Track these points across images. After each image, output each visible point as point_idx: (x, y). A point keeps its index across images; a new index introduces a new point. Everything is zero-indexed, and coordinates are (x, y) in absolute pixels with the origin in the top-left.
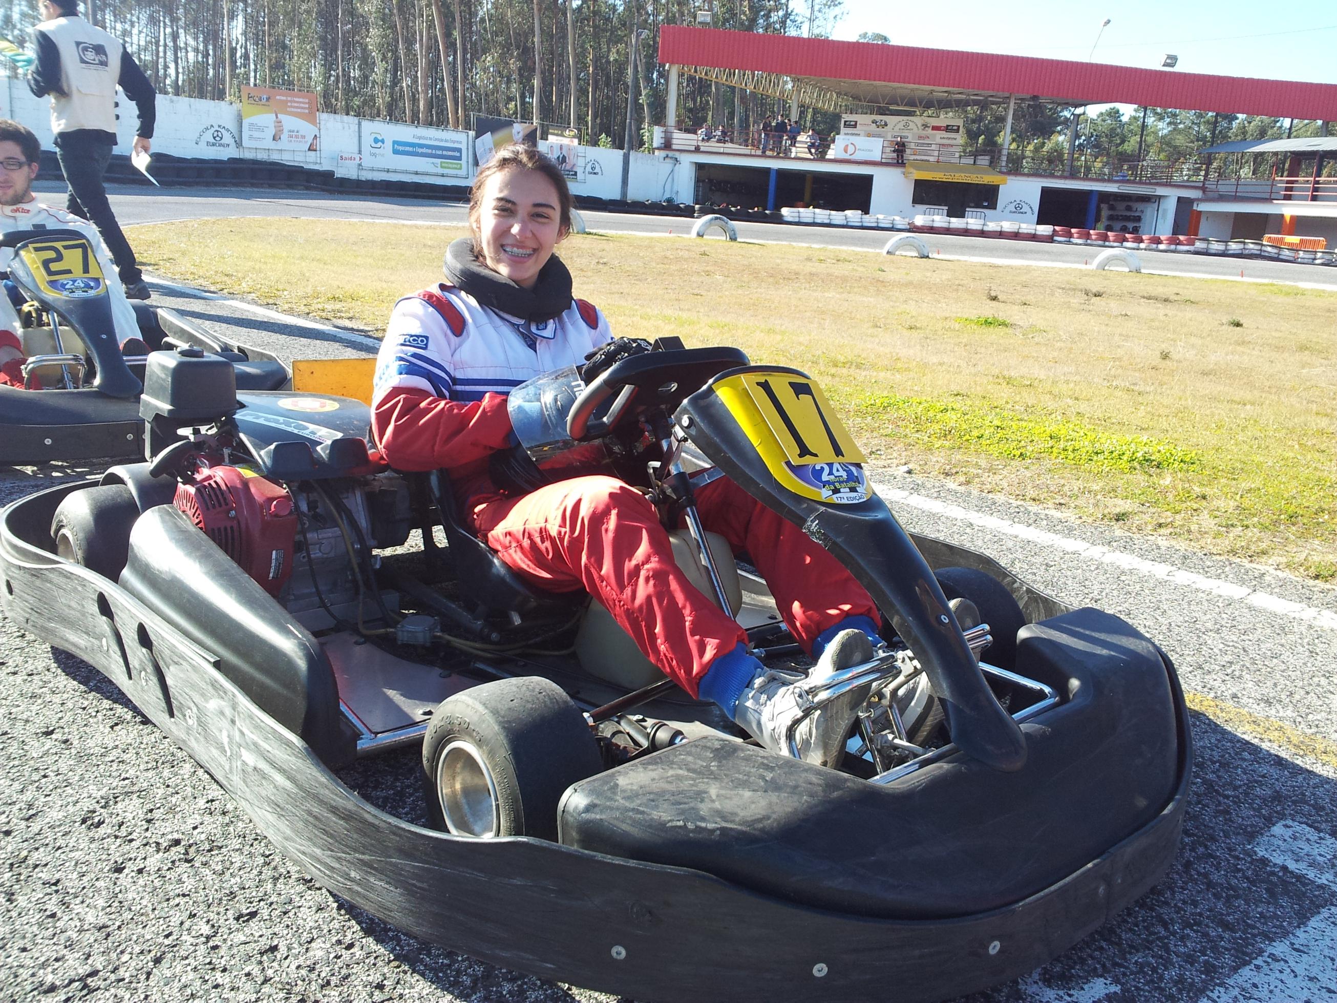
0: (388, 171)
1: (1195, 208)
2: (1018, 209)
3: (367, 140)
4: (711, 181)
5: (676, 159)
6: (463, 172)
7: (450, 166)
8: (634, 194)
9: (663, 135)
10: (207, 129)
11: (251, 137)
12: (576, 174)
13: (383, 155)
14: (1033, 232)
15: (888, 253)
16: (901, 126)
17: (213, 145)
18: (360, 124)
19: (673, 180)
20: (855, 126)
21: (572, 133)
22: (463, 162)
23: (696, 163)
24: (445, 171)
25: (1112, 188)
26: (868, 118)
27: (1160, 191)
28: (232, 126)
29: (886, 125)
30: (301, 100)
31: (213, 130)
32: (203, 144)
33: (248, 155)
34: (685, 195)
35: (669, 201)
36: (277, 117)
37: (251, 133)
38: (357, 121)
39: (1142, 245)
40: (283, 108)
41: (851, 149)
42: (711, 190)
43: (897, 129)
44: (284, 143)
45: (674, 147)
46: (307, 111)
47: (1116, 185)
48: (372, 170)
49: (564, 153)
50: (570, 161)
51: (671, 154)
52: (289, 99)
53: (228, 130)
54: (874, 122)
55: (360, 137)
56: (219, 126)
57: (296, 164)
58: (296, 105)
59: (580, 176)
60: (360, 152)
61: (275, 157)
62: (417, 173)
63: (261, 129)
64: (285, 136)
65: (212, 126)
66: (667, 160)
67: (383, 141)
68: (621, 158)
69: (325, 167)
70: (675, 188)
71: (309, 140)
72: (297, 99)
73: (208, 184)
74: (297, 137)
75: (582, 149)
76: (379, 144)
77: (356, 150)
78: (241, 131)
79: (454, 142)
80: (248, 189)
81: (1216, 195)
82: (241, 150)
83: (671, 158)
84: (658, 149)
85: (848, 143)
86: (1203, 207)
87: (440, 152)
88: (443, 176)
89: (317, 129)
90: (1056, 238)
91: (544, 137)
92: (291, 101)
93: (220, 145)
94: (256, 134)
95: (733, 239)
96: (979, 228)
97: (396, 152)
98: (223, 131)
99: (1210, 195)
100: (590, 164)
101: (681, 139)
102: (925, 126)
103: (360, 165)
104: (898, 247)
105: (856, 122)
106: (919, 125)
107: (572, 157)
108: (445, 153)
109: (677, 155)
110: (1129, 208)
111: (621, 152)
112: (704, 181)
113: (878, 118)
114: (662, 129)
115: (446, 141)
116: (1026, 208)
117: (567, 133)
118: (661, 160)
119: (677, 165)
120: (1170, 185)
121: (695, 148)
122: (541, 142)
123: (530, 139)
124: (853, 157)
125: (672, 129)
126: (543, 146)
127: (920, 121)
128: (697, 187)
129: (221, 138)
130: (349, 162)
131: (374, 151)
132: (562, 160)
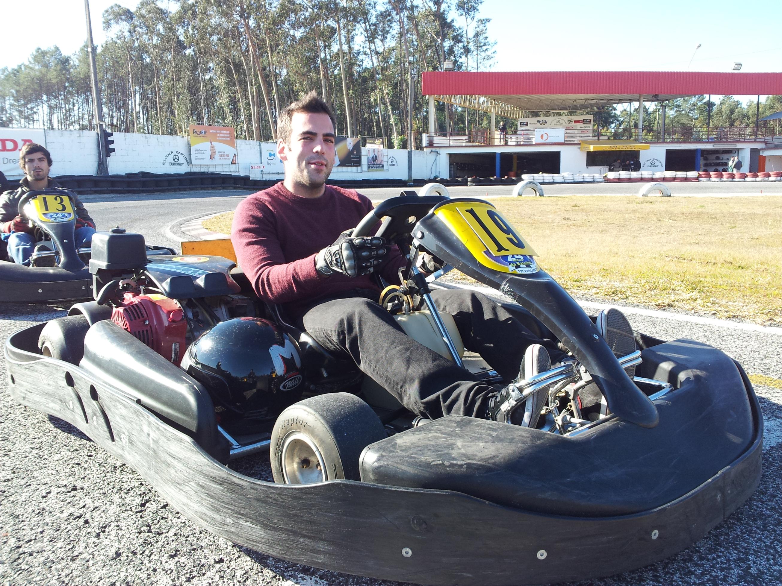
0: (278, 174)
1: (761, 154)
2: (653, 164)
3: (265, 155)
4: (457, 164)
5: (437, 152)
8: (416, 175)
9: (428, 139)
10: (169, 154)
11: (197, 158)
12: (383, 166)
13: (275, 164)
14: (685, 176)
15: (643, 195)
16: (555, 122)
17: (174, 164)
18: (260, 145)
19: (436, 165)
20: (527, 125)
21: (379, 142)
23: (449, 154)
25: (709, 146)
26: (534, 120)
27: (739, 146)
28: (184, 151)
29: (546, 122)
30: (225, 132)
31: (173, 155)
32: (167, 164)
33: (195, 170)
34: (445, 175)
35: (436, 177)
36: (211, 144)
37: (196, 155)
38: (258, 144)
40: (214, 138)
41: (545, 137)
42: (457, 169)
43: (553, 124)
44: (217, 160)
45: (435, 145)
46: (229, 139)
47: (712, 144)
48: (269, 173)
49: (376, 154)
50: (379, 158)
51: (434, 149)
52: (218, 131)
53: (182, 154)
54: (538, 121)
55: (261, 153)
56: (177, 152)
57: (224, 173)
58: (221, 135)
59: (385, 167)
60: (261, 163)
61: (212, 170)
63: (202, 152)
64: (217, 156)
65: (172, 152)
66: (432, 153)
67: (274, 155)
68: (407, 155)
69: (242, 174)
70: (438, 170)
71: (231, 157)
72: (222, 132)
73: (175, 190)
74: (224, 156)
75: (385, 151)
76: (273, 157)
77: (259, 161)
78: (190, 154)
80: (201, 192)
81: (773, 145)
82: (191, 166)
83: (434, 152)
84: (426, 147)
85: (543, 133)
86: (767, 153)
89: (235, 150)
90: (700, 179)
91: (364, 145)
92: (219, 133)
93: (178, 164)
94: (199, 156)
95: (541, 195)
96: (650, 176)
98: (179, 155)
99: (770, 145)
100: (390, 160)
101: (438, 140)
102: (570, 121)
103: (262, 171)
104: (649, 191)
105: (527, 123)
106: (566, 121)
107: (380, 156)
109: (437, 150)
110: (718, 158)
111: (407, 151)
112: (453, 164)
113: (540, 119)
114: (427, 135)
116: (657, 163)
117: (377, 141)
118: (428, 154)
119: (438, 156)
120: (744, 142)
121: (448, 145)
122: (363, 149)
123: (357, 147)
124: (547, 142)
125: (433, 135)
126: (364, 151)
127: (566, 118)
128: (450, 168)
129: (178, 160)
130: (256, 169)
131: (270, 161)
132: (375, 159)
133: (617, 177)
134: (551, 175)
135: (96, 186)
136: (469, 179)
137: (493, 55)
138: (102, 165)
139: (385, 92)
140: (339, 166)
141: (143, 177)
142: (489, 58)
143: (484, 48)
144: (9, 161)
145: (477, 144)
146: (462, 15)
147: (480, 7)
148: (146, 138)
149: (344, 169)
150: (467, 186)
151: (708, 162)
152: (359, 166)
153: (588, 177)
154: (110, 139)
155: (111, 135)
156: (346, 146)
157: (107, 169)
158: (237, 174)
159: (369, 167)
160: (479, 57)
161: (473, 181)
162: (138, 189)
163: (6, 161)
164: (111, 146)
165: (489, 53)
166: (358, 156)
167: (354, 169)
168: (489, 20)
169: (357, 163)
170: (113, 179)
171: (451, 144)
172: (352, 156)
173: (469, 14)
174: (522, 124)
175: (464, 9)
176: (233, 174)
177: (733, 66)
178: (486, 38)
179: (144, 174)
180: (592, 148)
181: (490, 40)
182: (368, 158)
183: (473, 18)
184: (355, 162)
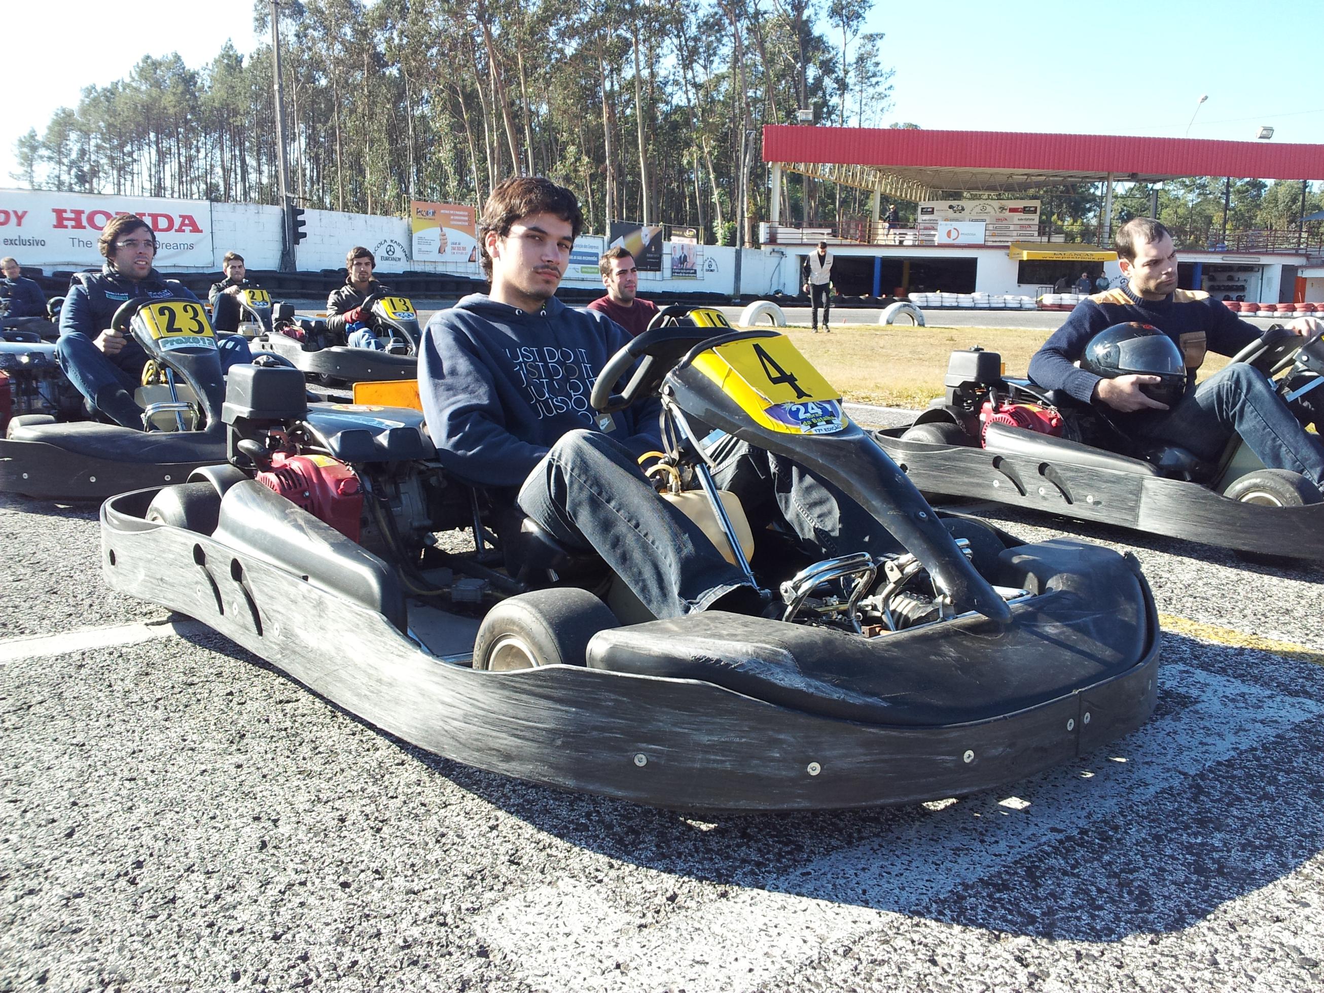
1: (1299, 274)
5: (782, 253)
7: (589, 270)
8: (746, 287)
9: (768, 230)
10: (381, 244)
11: (420, 251)
12: (695, 272)
16: (978, 209)
17: (387, 259)
19: (780, 272)
21: (692, 234)
23: (801, 255)
24: (585, 276)
25: (1216, 259)
26: (945, 204)
27: (1264, 260)
28: (403, 240)
29: (963, 209)
30: (461, 213)
31: (386, 245)
32: (378, 259)
33: (418, 268)
34: (791, 286)
35: (777, 292)
36: (442, 231)
37: (420, 246)
39: (1276, 314)
40: (446, 222)
41: (954, 234)
43: (974, 213)
44: (448, 256)
45: (779, 241)
46: (466, 224)
47: (1220, 256)
51: (777, 248)
52: (451, 212)
53: (399, 245)
54: (951, 207)
56: (392, 241)
57: (458, 275)
58: (454, 218)
59: (699, 274)
61: (441, 269)
63: (428, 242)
64: (448, 249)
65: (385, 240)
66: (774, 254)
68: (734, 255)
70: (782, 281)
71: (468, 251)
72: (457, 213)
74: (459, 249)
78: (411, 245)
79: (591, 247)
80: (425, 301)
82: (412, 263)
83: (778, 252)
84: (765, 244)
85: (951, 228)
86: (1308, 274)
87: (580, 258)
88: (582, 279)
91: (668, 239)
92: (453, 215)
93: (393, 259)
94: (424, 248)
98: (395, 245)
99: (1314, 261)
101: (785, 233)
102: (1002, 209)
106: (997, 209)
108: (584, 257)
109: (783, 248)
110: (1231, 278)
111: (733, 249)
113: (954, 203)
114: (768, 225)
115: (585, 246)
117: (687, 233)
118: (768, 254)
119: (784, 258)
120: (1273, 254)
121: (799, 242)
122: (665, 244)
123: (656, 241)
124: (957, 242)
125: (777, 225)
126: (667, 247)
127: (996, 204)
129: (394, 253)
132: (683, 260)
133: (1058, 302)
134: (955, 295)
135: (280, 287)
137: (887, 92)
138: (287, 256)
139: (706, 150)
142: (881, 96)
143: (874, 80)
145: (848, 241)
146: (838, 26)
147: (868, 14)
148: (350, 218)
151: (1215, 284)
152: (659, 270)
153: (1011, 300)
154: (300, 218)
155: (302, 212)
156: (640, 239)
157: (295, 263)
158: (476, 277)
160: (864, 95)
164: (301, 230)
165: (879, 89)
166: (657, 256)
167: (650, 274)
168: (881, 36)
169: (656, 266)
170: (303, 277)
171: (805, 241)
172: (648, 255)
173: (849, 25)
174: (924, 211)
175: (841, 16)
176: (472, 277)
177: (1259, 131)
178: (877, 64)
180: (1025, 256)
181: (884, 68)
182: (673, 259)
183: (856, 31)
184: (652, 264)
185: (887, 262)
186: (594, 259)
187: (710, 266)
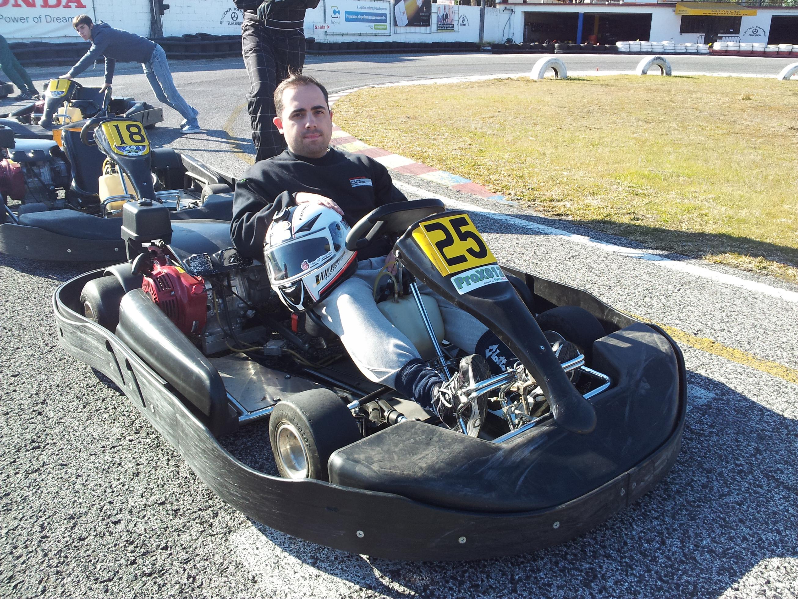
0: (343, 35)
2: (755, 33)
4: (532, 24)
5: (512, 10)
6: (387, 32)
7: (380, 27)
8: (487, 38)
10: (227, 11)
12: (453, 27)
13: (339, 23)
17: (232, 24)
19: (510, 25)
22: (388, 24)
23: (525, 12)
24: (377, 32)
31: (231, 12)
32: (225, 23)
35: (509, 40)
42: (532, 30)
48: (333, 35)
49: (447, 11)
50: (450, 17)
51: (508, 6)
55: (325, 10)
56: (235, 9)
59: (456, 27)
60: (325, 22)
62: (360, 35)
65: (230, 9)
66: (506, 11)
67: (339, 12)
68: (480, 12)
70: (511, 31)
75: (456, 7)
76: (337, 14)
77: (323, 21)
79: (382, 9)
83: (509, 9)
84: (500, 3)
87: (373, 18)
88: (376, 35)
93: (237, 24)
97: (347, 20)
98: (237, 12)
100: (461, 18)
103: (326, 32)
107: (451, 14)
108: (377, 18)
109: (513, 7)
111: (479, 8)
112: (528, 25)
115: (377, 9)
116: (760, 32)
118: (502, 11)
119: (513, 14)
122: (433, 5)
123: (427, 4)
126: (434, 7)
128: (525, 29)
129: (237, 18)
130: (320, 30)
131: (334, 20)
133: (725, 48)
136: (556, 45)
138: (155, 24)
140: (407, 25)
141: (202, 39)
144: (52, 19)
149: (413, 29)
150: (553, 53)
152: (429, 26)
153: (691, 47)
157: (162, 30)
159: (438, 27)
161: (560, 48)
162: (197, 54)
163: (49, 19)
166: (427, 14)
167: (423, 29)
169: (426, 22)
170: (171, 42)
172: (421, 14)
179: (203, 37)
180: (687, 12)
182: (438, 16)
184: (424, 21)
185: (588, 17)
186: (384, 18)
187: (463, 21)
